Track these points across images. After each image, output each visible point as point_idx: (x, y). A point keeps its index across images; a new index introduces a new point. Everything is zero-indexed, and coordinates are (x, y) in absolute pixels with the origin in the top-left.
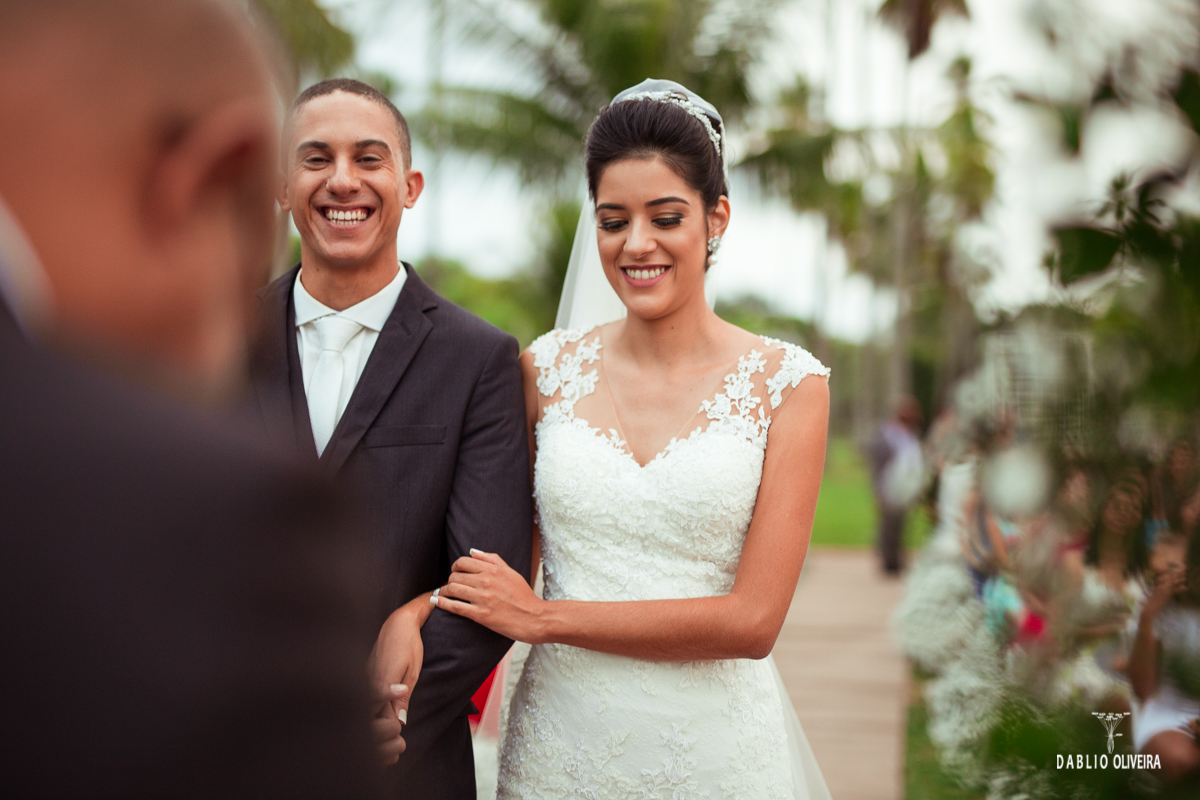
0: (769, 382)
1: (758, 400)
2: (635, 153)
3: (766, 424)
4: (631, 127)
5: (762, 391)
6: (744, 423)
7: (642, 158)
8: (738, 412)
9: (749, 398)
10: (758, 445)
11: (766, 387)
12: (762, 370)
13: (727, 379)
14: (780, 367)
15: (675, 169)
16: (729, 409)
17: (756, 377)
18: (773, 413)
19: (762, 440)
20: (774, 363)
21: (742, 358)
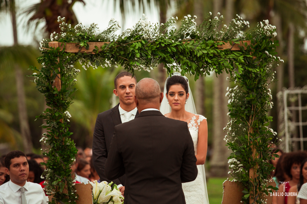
0: (197, 121)
1: (196, 124)
2: (177, 84)
3: (198, 128)
4: (176, 80)
5: (196, 122)
6: (194, 128)
7: (178, 85)
8: (193, 126)
9: (195, 124)
10: (197, 131)
11: (197, 122)
12: (196, 119)
13: (190, 121)
14: (199, 118)
15: (183, 87)
16: (192, 125)
17: (195, 120)
18: (199, 126)
19: (197, 130)
20: (198, 118)
21: (192, 117)
